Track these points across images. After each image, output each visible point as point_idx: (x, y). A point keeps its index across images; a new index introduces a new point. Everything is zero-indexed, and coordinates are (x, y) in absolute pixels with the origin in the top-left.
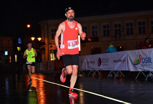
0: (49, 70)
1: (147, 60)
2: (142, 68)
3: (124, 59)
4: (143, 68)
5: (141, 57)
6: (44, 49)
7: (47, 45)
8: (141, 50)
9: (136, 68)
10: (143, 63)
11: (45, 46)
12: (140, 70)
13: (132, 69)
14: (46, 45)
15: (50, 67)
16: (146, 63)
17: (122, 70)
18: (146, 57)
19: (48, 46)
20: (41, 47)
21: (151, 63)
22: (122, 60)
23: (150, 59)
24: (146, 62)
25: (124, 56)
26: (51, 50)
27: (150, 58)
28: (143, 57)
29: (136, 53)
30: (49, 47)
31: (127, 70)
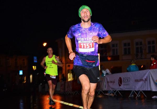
3: (146, 78)
7: (64, 65)
13: (154, 89)
15: (67, 88)
26: (69, 70)
30: (67, 66)
31: (149, 90)
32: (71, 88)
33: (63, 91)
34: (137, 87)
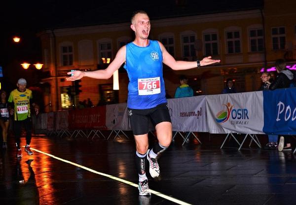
0: (58, 127)
1: (240, 114)
2: (232, 127)
3: (199, 110)
4: (234, 129)
5: (229, 108)
6: (48, 85)
7: (54, 78)
8: (230, 94)
9: (221, 127)
10: (234, 118)
11: (51, 80)
12: (229, 132)
13: (214, 130)
14: (51, 78)
15: (60, 124)
16: (239, 118)
17: (197, 131)
18: (239, 108)
19: (56, 79)
20: (42, 81)
21: (248, 118)
22: (196, 113)
23: (246, 112)
24: (239, 116)
25: (200, 106)
26: (62, 88)
27: (246, 110)
28: (233, 108)
29: (222, 100)
30: (59, 81)
31: (205, 131)
32: (67, 125)
33: (52, 129)
34: (185, 126)
